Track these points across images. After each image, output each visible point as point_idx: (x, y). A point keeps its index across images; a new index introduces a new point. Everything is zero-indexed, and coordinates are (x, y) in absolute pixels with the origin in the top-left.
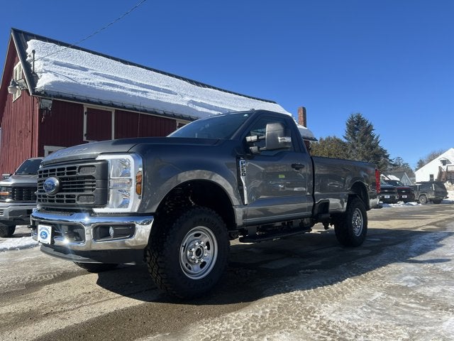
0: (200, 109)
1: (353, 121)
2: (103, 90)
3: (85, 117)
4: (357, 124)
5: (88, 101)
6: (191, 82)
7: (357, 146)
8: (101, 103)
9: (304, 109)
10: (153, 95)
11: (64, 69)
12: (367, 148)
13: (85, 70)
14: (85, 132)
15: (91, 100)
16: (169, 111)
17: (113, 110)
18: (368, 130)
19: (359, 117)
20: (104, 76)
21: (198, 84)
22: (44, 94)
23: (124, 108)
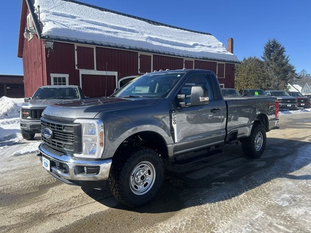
0: (155, 43)
1: (270, 45)
2: (87, 33)
3: (76, 52)
4: (273, 48)
5: (77, 42)
6: (149, 21)
7: (271, 64)
8: (86, 43)
9: (232, 39)
10: (121, 35)
11: (60, 18)
12: (279, 65)
13: (74, 17)
14: (76, 63)
15: (79, 40)
16: (133, 46)
17: (94, 47)
18: (281, 52)
19: (274, 42)
20: (88, 22)
21: (154, 23)
22: (47, 38)
23: (102, 45)
